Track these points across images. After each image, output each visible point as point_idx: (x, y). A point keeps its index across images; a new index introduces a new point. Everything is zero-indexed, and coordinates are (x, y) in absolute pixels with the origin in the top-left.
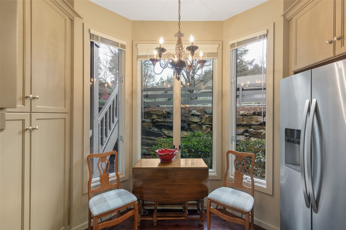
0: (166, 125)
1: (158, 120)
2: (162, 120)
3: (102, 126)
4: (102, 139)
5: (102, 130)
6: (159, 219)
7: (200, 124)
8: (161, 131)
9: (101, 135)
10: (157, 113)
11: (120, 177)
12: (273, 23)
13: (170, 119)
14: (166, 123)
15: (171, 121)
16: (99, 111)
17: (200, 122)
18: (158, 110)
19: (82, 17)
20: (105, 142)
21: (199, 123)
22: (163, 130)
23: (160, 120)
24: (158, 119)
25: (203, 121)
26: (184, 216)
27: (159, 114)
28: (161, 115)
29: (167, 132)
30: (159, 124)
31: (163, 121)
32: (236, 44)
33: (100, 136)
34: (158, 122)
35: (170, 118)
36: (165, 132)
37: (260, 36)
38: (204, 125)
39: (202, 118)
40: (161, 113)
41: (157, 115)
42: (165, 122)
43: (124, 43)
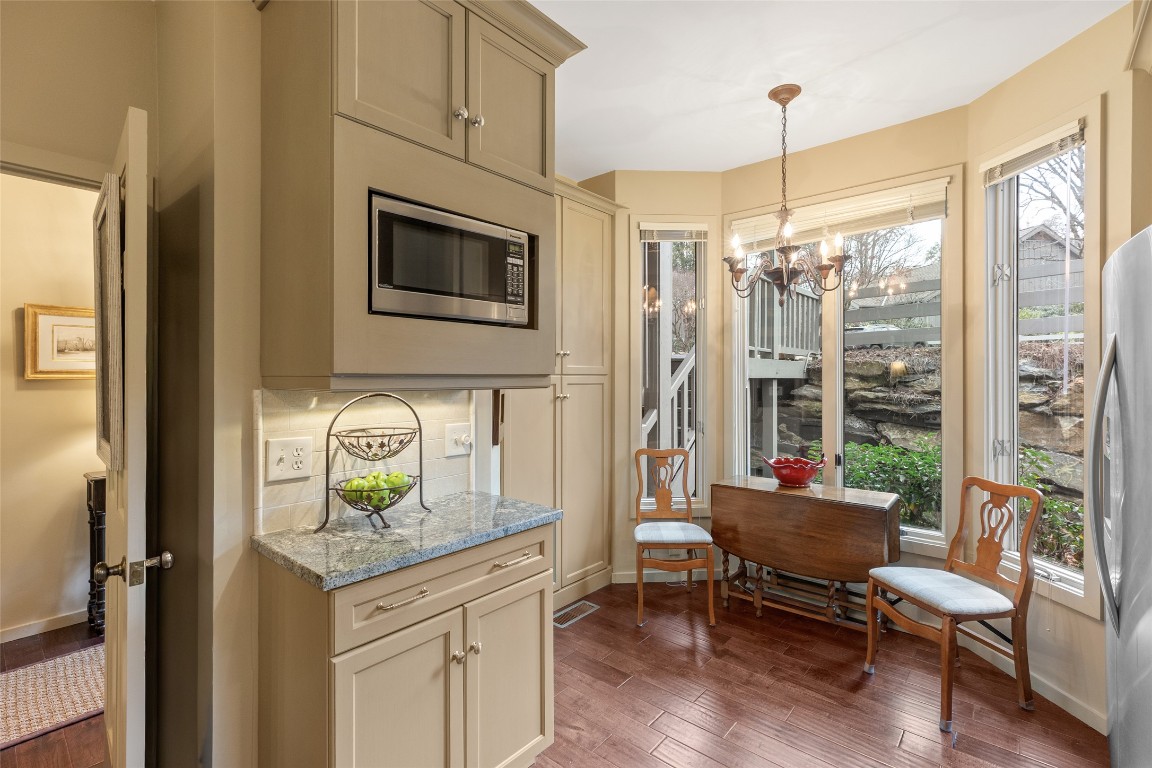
0: (892, 412)
1: (863, 393)
2: (881, 395)
3: (680, 404)
4: (680, 433)
5: (680, 413)
6: (765, 603)
7: (1042, 414)
8: (876, 431)
9: (679, 425)
10: (860, 372)
11: (693, 506)
12: (1099, 98)
13: (911, 390)
14: (896, 405)
15: (912, 397)
16: (672, 373)
17: (1047, 403)
18: (864, 363)
19: (625, 205)
20: (689, 441)
21: (1038, 409)
22: (880, 427)
23: (871, 395)
24: (865, 390)
25: (1059, 402)
26: (825, 615)
27: (871, 374)
28: (876, 378)
29: (899, 436)
30: (868, 406)
31: (883, 398)
32: (998, 170)
33: (676, 427)
34: (865, 400)
35: (912, 386)
36: (891, 434)
37: (1062, 140)
38: (1062, 415)
39: (1055, 390)
40: (876, 371)
41: (863, 378)
42: (889, 401)
43: (703, 227)
